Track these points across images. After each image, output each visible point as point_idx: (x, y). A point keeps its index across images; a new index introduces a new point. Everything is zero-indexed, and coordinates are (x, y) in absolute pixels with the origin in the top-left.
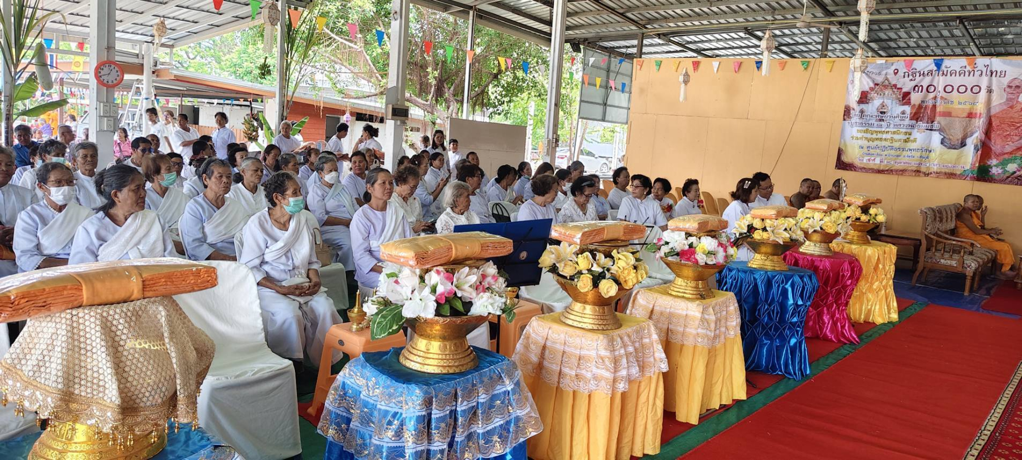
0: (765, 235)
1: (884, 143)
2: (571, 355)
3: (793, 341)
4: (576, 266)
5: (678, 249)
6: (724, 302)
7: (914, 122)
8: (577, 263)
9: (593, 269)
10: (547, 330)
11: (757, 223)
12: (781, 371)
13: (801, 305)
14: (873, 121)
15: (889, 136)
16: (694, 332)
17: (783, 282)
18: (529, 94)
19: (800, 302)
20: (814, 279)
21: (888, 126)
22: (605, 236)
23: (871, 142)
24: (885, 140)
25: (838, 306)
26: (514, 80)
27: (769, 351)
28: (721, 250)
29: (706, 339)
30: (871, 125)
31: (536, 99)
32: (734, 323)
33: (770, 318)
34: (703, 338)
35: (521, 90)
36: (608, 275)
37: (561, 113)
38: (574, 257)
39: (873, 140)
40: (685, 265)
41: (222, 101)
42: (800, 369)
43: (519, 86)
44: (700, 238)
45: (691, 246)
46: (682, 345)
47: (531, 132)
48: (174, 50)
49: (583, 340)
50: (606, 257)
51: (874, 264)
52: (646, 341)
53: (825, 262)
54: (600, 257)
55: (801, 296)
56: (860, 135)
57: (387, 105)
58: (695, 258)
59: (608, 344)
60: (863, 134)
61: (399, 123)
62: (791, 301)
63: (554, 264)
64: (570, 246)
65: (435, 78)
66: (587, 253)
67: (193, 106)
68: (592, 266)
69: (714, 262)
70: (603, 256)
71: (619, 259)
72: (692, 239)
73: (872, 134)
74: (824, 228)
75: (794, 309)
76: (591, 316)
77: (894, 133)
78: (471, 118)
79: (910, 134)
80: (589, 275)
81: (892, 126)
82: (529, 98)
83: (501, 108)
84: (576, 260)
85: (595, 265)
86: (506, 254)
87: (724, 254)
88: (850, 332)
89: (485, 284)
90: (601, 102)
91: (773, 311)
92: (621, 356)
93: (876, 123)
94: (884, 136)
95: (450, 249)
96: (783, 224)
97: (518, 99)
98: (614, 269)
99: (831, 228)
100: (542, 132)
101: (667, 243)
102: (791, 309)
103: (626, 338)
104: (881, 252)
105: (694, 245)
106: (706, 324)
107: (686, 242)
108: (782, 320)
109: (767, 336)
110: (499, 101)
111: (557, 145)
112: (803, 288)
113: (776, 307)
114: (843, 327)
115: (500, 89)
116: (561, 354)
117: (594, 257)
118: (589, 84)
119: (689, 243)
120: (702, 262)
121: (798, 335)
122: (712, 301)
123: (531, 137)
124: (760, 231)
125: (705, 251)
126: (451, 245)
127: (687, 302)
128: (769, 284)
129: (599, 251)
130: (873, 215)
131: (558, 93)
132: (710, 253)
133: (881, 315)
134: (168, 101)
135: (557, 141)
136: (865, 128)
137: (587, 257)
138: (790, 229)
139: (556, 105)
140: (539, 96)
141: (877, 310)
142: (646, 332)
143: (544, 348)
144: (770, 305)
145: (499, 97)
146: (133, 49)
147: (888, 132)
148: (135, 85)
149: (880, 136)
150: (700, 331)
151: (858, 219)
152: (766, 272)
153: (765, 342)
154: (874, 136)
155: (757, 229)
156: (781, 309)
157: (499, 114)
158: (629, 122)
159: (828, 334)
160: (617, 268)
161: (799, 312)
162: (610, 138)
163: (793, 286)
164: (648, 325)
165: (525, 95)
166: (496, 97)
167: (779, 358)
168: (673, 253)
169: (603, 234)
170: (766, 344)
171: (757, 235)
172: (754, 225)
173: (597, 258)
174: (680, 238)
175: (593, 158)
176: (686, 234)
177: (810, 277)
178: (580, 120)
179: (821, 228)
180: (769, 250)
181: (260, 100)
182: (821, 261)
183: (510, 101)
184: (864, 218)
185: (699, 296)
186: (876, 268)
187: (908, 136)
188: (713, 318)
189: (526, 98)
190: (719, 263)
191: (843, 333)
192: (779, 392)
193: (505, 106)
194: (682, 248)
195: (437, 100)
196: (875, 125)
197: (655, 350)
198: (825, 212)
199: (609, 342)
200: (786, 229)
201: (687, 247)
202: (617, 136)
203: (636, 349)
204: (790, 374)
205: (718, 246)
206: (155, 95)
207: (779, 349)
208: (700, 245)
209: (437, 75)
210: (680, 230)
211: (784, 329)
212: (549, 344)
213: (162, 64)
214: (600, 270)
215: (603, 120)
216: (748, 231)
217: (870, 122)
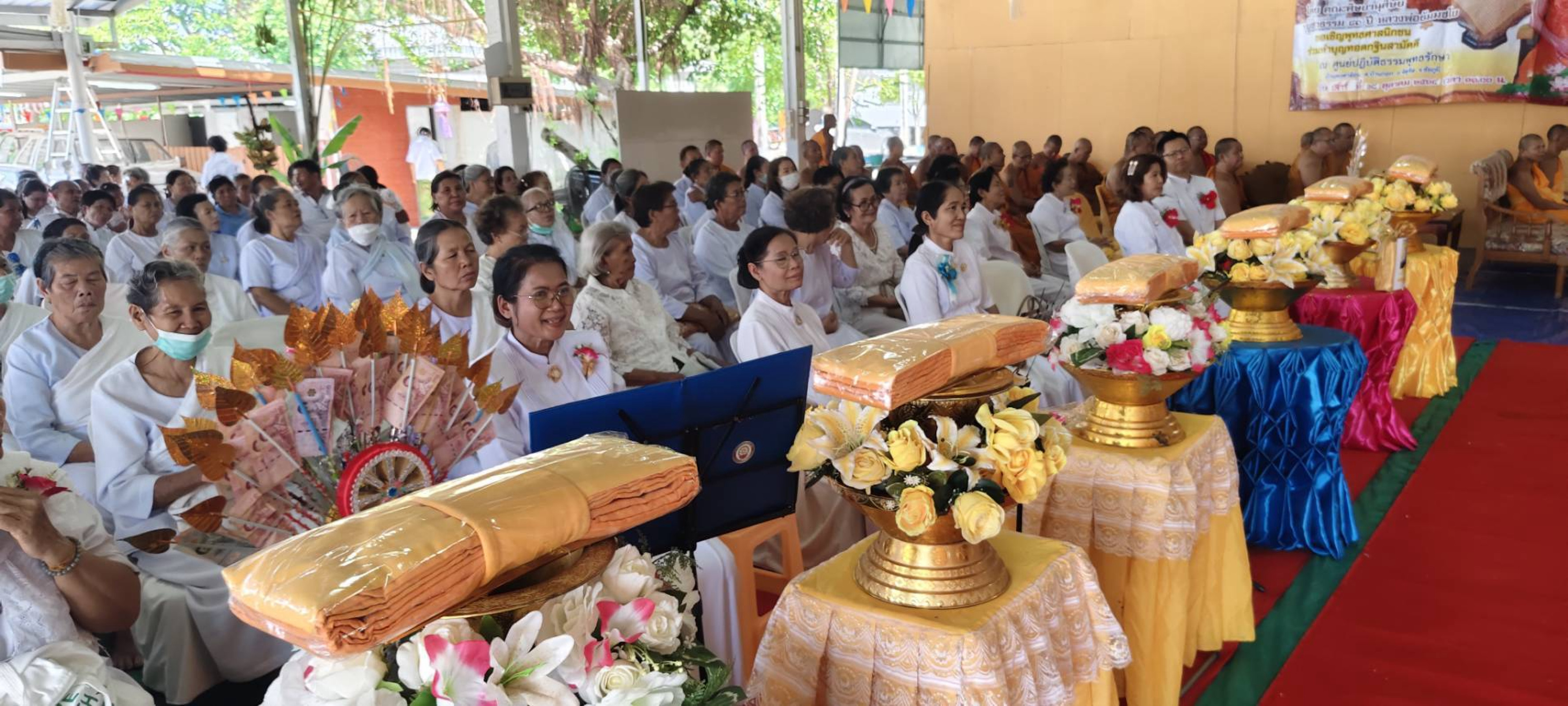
0: (1253, 273)
1: (1362, 54)
2: (897, 685)
3: (1322, 480)
4: (887, 461)
5: (1103, 344)
6: (1206, 446)
7: (1415, 11)
8: (889, 456)
9: (931, 467)
10: (826, 619)
11: (1236, 250)
12: (1302, 541)
13: (1336, 409)
14: (1342, 18)
15: (1371, 40)
16: (1156, 529)
17: (1301, 366)
18: (752, 34)
19: (1334, 403)
20: (1358, 352)
21: (1369, 23)
22: (955, 369)
23: (1339, 54)
24: (1365, 47)
25: (1376, 381)
26: (723, 13)
27: (1277, 505)
28: (1200, 334)
29: (1183, 542)
30: (1341, 24)
31: (762, 42)
32: (1227, 485)
33: (1275, 439)
34: (1177, 540)
35: (738, 30)
36: (973, 480)
37: (808, 61)
38: (878, 437)
39: (1343, 50)
40: (1121, 378)
41: (217, 102)
42: (1341, 536)
43: (733, 23)
44: (1148, 313)
45: (1131, 333)
46: (1131, 561)
47: (763, 98)
48: (117, 19)
49: (924, 647)
50: (960, 426)
51: (1423, 291)
52: (1073, 601)
53: (1351, 302)
54: (946, 426)
55: (1338, 392)
56: (1320, 44)
57: (490, 77)
58: (1143, 362)
59: (989, 654)
60: (1326, 42)
61: (517, 110)
62: (1316, 404)
63: (828, 461)
64: (863, 407)
65: (584, 22)
66: (912, 423)
67: (187, 116)
68: (929, 460)
69: (1187, 366)
70: (952, 424)
71: (997, 430)
72: (1133, 318)
73: (1341, 40)
74: (1344, 235)
75: (1325, 418)
76: (934, 574)
77: (1380, 34)
78: (654, 88)
79: (1408, 33)
80: (922, 487)
81: (1376, 22)
82: (752, 41)
83: (706, 63)
84: (884, 446)
85: (935, 455)
86: (679, 505)
87: (1208, 343)
88: (1398, 427)
89: (613, 635)
90: (871, 35)
91: (1282, 425)
92: (1020, 671)
93: (1347, 22)
94: (1363, 41)
95: (472, 550)
96: (1291, 245)
97: (734, 44)
98: (986, 457)
99: (1357, 233)
100: (780, 95)
101: (1073, 330)
102: (1318, 418)
103: (1028, 619)
104: (1434, 267)
105: (1138, 331)
106: (1180, 507)
107: (1118, 326)
108: (1302, 442)
109: (1272, 477)
110: (702, 52)
111: (806, 119)
112: (1342, 375)
113: (1288, 417)
114: (1386, 419)
115: (702, 30)
116: (868, 679)
117: (930, 431)
118: (849, 7)
119: (1127, 326)
120: (1159, 370)
121: (1331, 467)
122: (1183, 450)
123: (763, 107)
124: (1244, 265)
125: (1163, 342)
126: (476, 536)
127: (1133, 461)
128: (1272, 372)
129: (943, 413)
130: (1436, 197)
131: (800, 29)
132: (1177, 346)
133: (1433, 380)
134: (119, 113)
135: (806, 111)
136: (1328, 32)
137: (914, 437)
138: (1307, 255)
139: (798, 49)
140: (769, 36)
141: (1427, 372)
142: (1069, 580)
143: (825, 661)
144: (1275, 414)
145: (701, 46)
146: (44, 23)
147: (1369, 34)
148: (58, 89)
149: (1355, 42)
150: (1170, 525)
151: (1410, 208)
152: (1265, 350)
153: (1267, 486)
154: (1346, 43)
155: (1235, 261)
156: (1299, 420)
157: (705, 74)
158: (926, 66)
159: (1361, 438)
160: (993, 456)
161: (1333, 423)
162: (893, 95)
163: (1321, 372)
164: (1072, 561)
165: (745, 36)
166: (696, 46)
167: (1298, 518)
168: (1088, 350)
169: (949, 364)
170: (1269, 491)
171: (1239, 274)
172: (1231, 254)
173: (939, 433)
174: (1104, 318)
175: (868, 131)
176: (1117, 307)
177: (1351, 348)
178: (842, 70)
179: (1338, 235)
180: (1260, 300)
181: (284, 92)
182: (1343, 301)
183: (720, 51)
184: (1422, 204)
185: (1154, 440)
186: (1427, 296)
187: (1404, 37)
188: (1191, 488)
189: (748, 41)
190: (1197, 366)
191: (1386, 432)
192: (1314, 597)
193: (713, 61)
194: (1112, 341)
195: (593, 61)
196: (1347, 23)
197: (1094, 617)
198: (1345, 203)
199: (990, 645)
200: (1298, 256)
201: (1122, 338)
202: (905, 90)
203: (1054, 637)
204: (1322, 547)
205: (1194, 327)
206: (98, 104)
207: (1298, 500)
208: (1152, 330)
209: (587, 17)
210: (1102, 300)
211: (1305, 461)
212: (836, 654)
213: (100, 45)
214: (952, 467)
215: (880, 66)
216: (1218, 268)
217: (1337, 20)
